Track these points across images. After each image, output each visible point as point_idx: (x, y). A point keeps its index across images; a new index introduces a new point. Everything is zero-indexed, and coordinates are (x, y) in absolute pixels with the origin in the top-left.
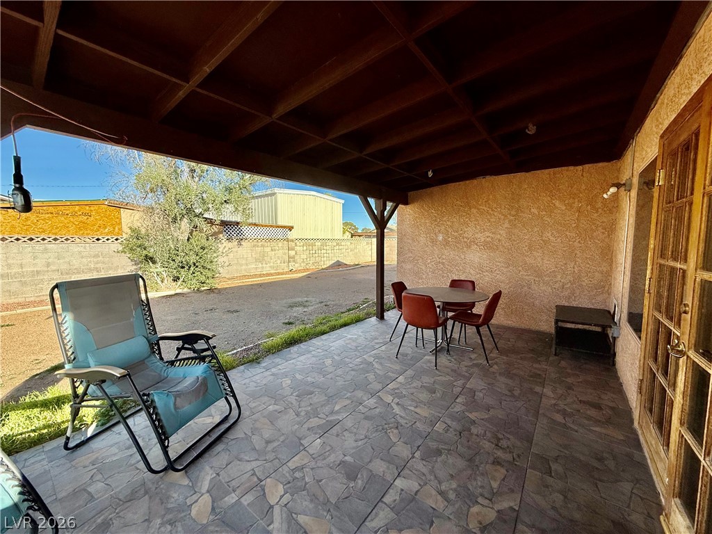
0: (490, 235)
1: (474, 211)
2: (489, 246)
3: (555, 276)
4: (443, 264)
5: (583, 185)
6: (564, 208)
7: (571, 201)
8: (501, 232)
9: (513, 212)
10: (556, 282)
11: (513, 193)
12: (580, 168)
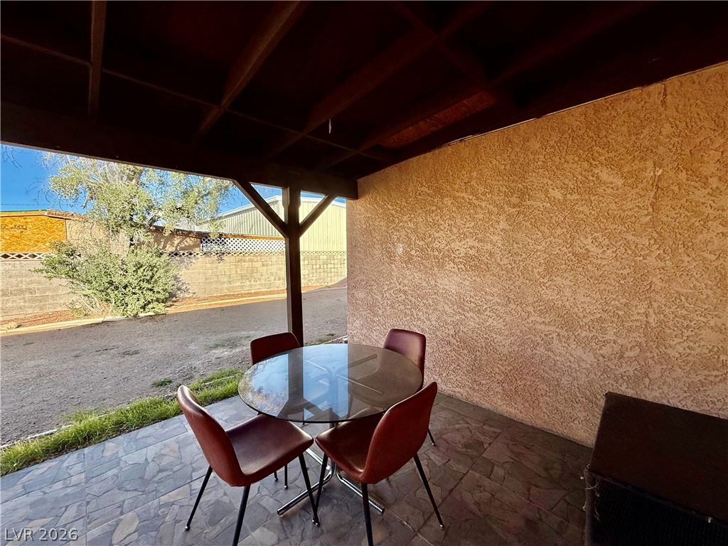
0: (476, 244)
1: (448, 201)
2: (474, 264)
3: (603, 330)
4: (405, 292)
5: (667, 126)
6: (619, 182)
7: (637, 165)
8: (495, 238)
9: (514, 200)
10: (605, 343)
11: (513, 164)
12: (656, 88)
